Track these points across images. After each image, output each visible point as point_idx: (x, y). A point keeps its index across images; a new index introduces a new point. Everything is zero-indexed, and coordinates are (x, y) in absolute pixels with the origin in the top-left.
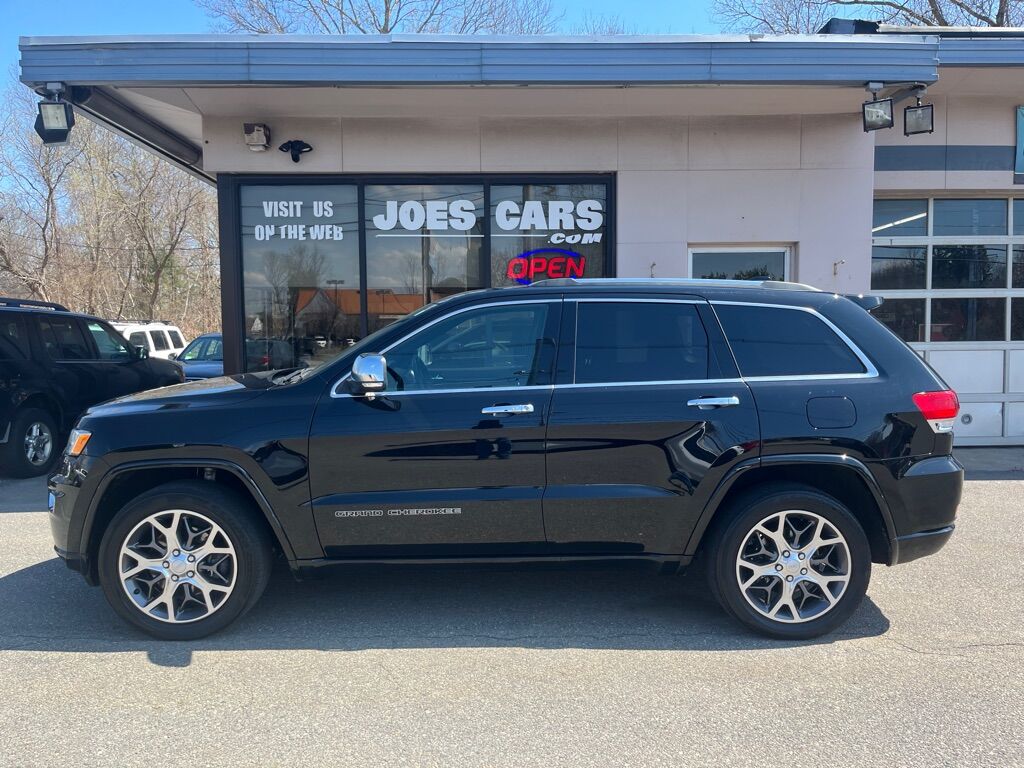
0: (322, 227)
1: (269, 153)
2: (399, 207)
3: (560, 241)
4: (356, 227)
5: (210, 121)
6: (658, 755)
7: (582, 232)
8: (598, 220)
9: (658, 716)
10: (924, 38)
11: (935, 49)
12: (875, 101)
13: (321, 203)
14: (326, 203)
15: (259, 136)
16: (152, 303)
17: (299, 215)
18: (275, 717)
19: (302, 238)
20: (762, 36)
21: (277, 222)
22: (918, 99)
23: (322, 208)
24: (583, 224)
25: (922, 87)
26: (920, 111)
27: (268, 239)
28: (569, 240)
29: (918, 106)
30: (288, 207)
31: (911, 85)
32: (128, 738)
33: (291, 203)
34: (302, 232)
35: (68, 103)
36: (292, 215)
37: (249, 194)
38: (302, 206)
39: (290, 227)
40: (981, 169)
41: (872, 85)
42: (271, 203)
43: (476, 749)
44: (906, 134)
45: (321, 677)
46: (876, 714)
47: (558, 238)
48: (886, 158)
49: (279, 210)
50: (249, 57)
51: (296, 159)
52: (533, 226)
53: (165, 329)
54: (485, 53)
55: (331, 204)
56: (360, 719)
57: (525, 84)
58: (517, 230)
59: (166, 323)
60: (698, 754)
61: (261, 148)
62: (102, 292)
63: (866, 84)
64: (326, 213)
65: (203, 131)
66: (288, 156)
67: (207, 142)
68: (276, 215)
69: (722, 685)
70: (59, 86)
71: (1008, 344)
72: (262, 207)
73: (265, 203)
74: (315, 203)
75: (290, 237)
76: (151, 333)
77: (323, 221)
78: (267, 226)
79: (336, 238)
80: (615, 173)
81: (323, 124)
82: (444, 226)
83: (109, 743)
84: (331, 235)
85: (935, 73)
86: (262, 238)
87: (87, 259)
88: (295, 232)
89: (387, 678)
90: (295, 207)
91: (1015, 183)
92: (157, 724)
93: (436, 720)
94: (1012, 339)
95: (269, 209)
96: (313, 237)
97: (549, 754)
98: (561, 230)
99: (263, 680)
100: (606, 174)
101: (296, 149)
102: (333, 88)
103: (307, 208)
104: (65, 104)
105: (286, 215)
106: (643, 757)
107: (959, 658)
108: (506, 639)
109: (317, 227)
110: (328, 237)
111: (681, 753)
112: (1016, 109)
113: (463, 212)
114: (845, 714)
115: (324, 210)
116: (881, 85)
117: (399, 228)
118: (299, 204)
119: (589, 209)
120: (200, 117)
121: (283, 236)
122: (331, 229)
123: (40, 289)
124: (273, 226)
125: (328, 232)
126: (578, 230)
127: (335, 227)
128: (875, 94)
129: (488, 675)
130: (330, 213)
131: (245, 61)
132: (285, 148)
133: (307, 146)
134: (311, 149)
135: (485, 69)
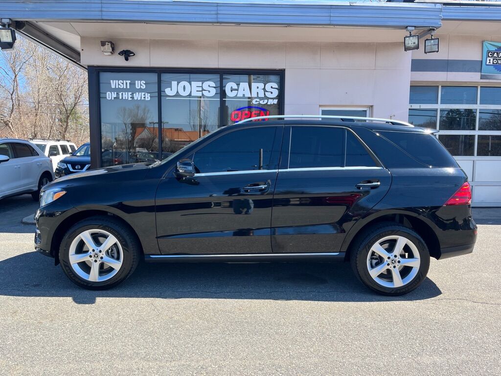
0: (140, 93)
1: (114, 56)
2: (178, 84)
3: (257, 103)
4: (156, 94)
5: (84, 39)
6: (279, 347)
7: (268, 98)
8: (276, 93)
9: (282, 329)
10: (435, 5)
11: (440, 11)
12: (411, 36)
13: (139, 81)
14: (142, 82)
15: (108, 47)
16: (65, 132)
17: (128, 87)
18: (96, 327)
19: (130, 99)
20: (356, 3)
21: (118, 90)
22: (432, 36)
23: (140, 84)
24: (268, 95)
25: (434, 30)
26: (432, 41)
27: (113, 99)
28: (261, 102)
29: (432, 39)
30: (123, 84)
31: (428, 28)
32: (23, 336)
33: (125, 81)
34: (130, 96)
35: (13, 29)
36: (125, 87)
37: (104, 76)
38: (130, 83)
39: (124, 93)
40: (465, 71)
41: (409, 28)
42: (114, 81)
43: (192, 343)
44: (425, 53)
45: (122, 309)
46: (387, 329)
47: (256, 101)
48: (417, 66)
49: (119, 85)
50: (102, 7)
51: (127, 59)
52: (244, 95)
53: (68, 144)
54: (219, 8)
55: (144, 82)
56: (138, 329)
57: (239, 24)
58: (236, 97)
59: (68, 141)
60: (298, 347)
61: (110, 54)
62: (40, 126)
63: (407, 27)
64: (142, 87)
65: (81, 44)
66: (123, 58)
67: (83, 50)
68: (117, 87)
69: (316, 315)
70: (8, 21)
71: (476, 157)
72: (110, 83)
73: (112, 81)
74: (137, 82)
75: (124, 98)
76: (61, 146)
77: (140, 90)
78: (113, 93)
79: (146, 99)
80: (284, 70)
81: (141, 42)
82: (200, 94)
83: (14, 338)
84: (144, 98)
85: (441, 22)
86: (110, 98)
87: (34, 109)
88: (127, 96)
89: (154, 310)
90: (126, 83)
91: (481, 79)
92: (38, 330)
93: (175, 330)
94: (477, 155)
95: (114, 84)
96: (135, 98)
97: (226, 346)
98: (258, 97)
99: (93, 311)
100: (279, 70)
101: (127, 54)
102: (144, 24)
103: (132, 84)
104: (11, 29)
105: (122, 87)
106: (272, 348)
107: (432, 305)
108: (215, 293)
109: (137, 93)
110: (143, 99)
111: (290, 346)
112: (483, 42)
113: (209, 88)
114: (372, 329)
115: (141, 85)
116: (413, 28)
117: (177, 95)
118: (128, 82)
119: (272, 87)
120: (79, 37)
121: (121, 98)
122: (144, 95)
123: (10, 124)
124: (115, 93)
125: (143, 96)
126: (266, 98)
127: (146, 94)
128: (410, 32)
129: (203, 309)
130: (144, 87)
131: (100, 9)
132: (121, 53)
133: (132, 53)
134: (134, 55)
135: (219, 16)
